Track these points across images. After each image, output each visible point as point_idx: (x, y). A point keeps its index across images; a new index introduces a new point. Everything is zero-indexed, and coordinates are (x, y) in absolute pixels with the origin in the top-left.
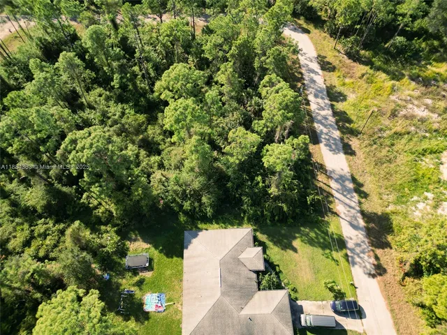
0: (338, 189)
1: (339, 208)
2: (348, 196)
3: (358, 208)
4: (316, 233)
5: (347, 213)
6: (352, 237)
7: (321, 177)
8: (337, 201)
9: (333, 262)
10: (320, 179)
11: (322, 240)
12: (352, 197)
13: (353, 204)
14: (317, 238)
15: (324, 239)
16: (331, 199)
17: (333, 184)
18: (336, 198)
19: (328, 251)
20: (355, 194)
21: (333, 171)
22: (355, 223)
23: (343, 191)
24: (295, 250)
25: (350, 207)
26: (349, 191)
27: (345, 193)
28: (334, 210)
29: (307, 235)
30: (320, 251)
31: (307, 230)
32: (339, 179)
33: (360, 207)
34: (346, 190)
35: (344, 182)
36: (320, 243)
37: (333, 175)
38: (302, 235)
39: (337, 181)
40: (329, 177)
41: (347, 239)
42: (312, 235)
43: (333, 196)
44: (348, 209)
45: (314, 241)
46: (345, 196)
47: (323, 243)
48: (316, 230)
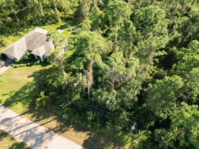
0: (36, 130)
1: (25, 120)
2: (25, 134)
3: (11, 134)
4: (27, 94)
5: (17, 122)
6: (3, 114)
7: (54, 124)
8: (30, 122)
9: (6, 93)
10: (53, 122)
11: (20, 95)
12: (22, 136)
13: (17, 132)
14: (24, 93)
15: (19, 97)
16: (34, 119)
17: (42, 129)
18: (31, 123)
19: (13, 94)
20: (21, 141)
21: (50, 138)
22: (7, 123)
23: (31, 132)
24: (29, 77)
25: (18, 128)
26: (27, 138)
27: (29, 133)
28: (26, 115)
29: (30, 88)
30: (17, 90)
31: (32, 89)
32: (41, 138)
33: (10, 136)
34: (30, 136)
35: (37, 140)
36: (20, 93)
37: (48, 135)
38: (32, 84)
39: (42, 134)
40: (49, 130)
41: (6, 109)
42: (27, 91)
43: (35, 121)
44: (18, 126)
45: (23, 90)
46: (27, 131)
47: (19, 94)
48: (28, 95)
